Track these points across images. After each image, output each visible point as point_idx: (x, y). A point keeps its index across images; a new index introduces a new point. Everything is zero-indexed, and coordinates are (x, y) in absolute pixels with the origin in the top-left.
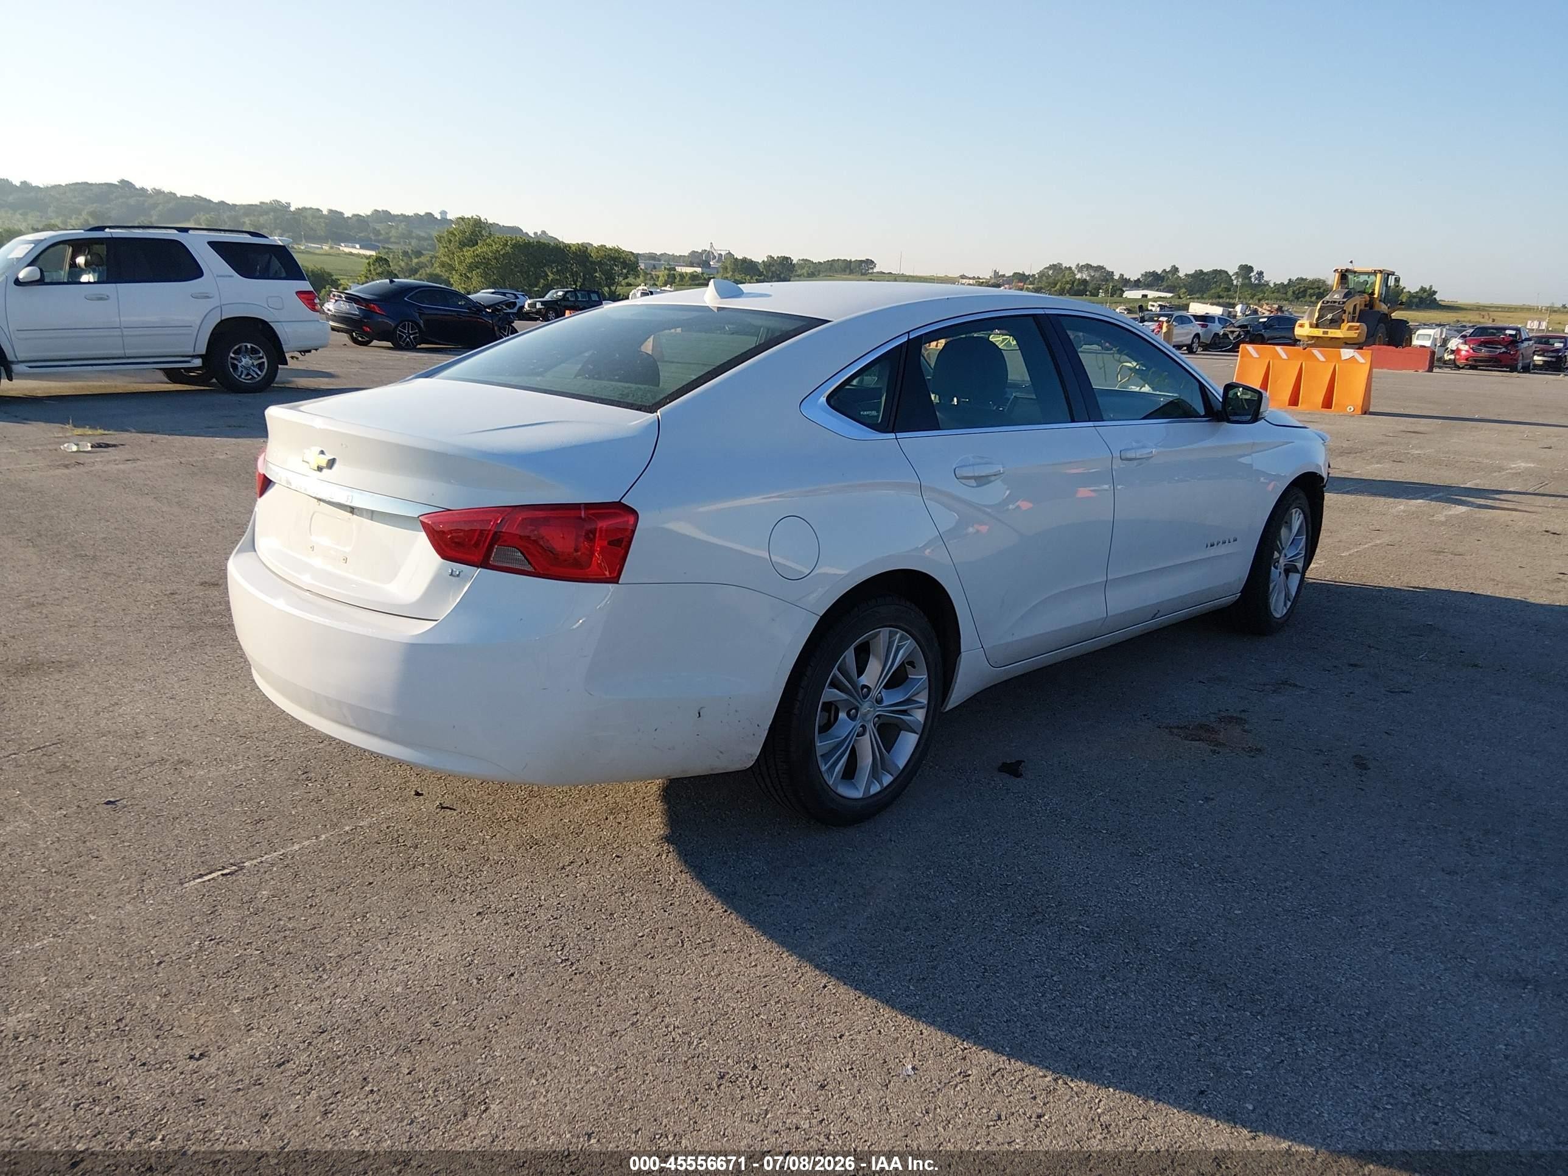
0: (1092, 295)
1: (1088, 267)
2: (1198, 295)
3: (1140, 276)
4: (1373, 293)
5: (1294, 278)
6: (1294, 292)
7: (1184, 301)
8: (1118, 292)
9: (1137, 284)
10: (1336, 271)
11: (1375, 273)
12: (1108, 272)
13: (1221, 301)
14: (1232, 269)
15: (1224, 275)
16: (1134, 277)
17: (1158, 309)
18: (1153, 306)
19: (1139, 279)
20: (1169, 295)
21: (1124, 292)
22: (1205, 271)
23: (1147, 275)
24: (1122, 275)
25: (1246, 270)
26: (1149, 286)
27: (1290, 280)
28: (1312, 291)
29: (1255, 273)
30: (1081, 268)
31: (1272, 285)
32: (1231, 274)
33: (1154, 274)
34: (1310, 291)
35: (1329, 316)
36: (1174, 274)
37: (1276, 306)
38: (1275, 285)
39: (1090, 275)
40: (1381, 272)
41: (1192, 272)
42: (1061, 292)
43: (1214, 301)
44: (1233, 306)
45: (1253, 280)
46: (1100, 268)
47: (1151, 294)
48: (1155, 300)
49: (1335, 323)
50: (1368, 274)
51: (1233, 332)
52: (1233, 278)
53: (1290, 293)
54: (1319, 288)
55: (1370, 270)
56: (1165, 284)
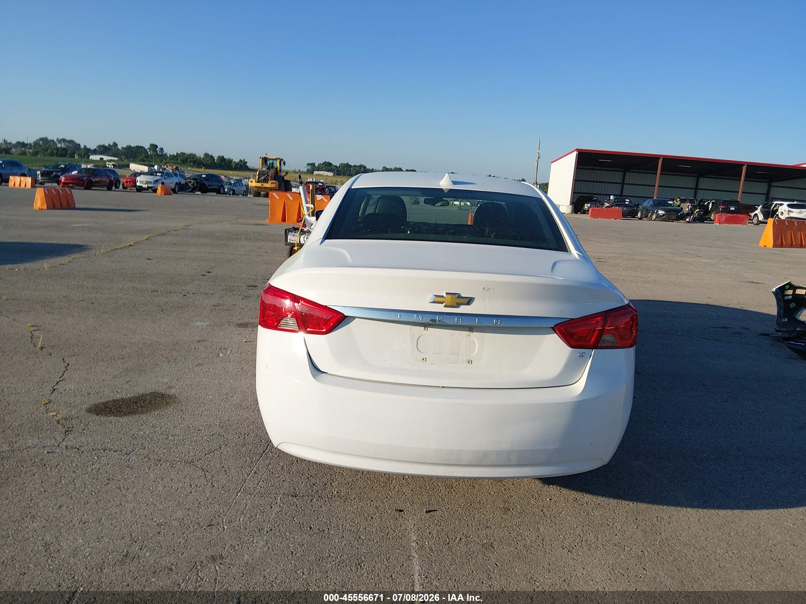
0: (70, 157)
1: (64, 140)
2: (132, 159)
3: (96, 147)
4: (277, 168)
5: (179, 152)
6: (181, 160)
7: (125, 162)
8: (86, 156)
9: (95, 152)
10: (261, 157)
11: (276, 159)
12: (77, 144)
13: (145, 163)
14: (147, 146)
15: (143, 149)
16: (93, 147)
17: (112, 166)
18: (109, 165)
19: (95, 149)
20: (116, 159)
21: (90, 156)
22: (132, 146)
23: (100, 147)
24: (85, 147)
25: (154, 147)
26: (101, 153)
27: (177, 153)
28: (190, 160)
29: (159, 148)
30: (60, 141)
31: (169, 156)
32: (146, 148)
33: (104, 146)
34: (189, 160)
35: (263, 178)
36: (115, 147)
37: (174, 167)
38: (170, 155)
39: (66, 145)
40: (279, 159)
41: (125, 146)
42: (52, 154)
43: (142, 163)
44: (153, 166)
45: (158, 152)
46: (71, 142)
47: (106, 158)
48: (110, 161)
49: (266, 181)
50: (273, 160)
51: (190, 182)
52: (148, 151)
53: (179, 160)
54: (193, 158)
55: (274, 158)
56: (111, 152)
